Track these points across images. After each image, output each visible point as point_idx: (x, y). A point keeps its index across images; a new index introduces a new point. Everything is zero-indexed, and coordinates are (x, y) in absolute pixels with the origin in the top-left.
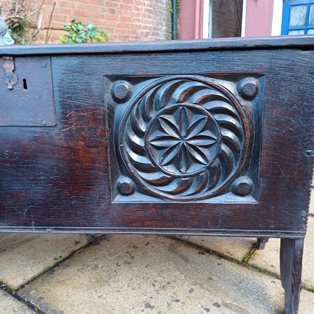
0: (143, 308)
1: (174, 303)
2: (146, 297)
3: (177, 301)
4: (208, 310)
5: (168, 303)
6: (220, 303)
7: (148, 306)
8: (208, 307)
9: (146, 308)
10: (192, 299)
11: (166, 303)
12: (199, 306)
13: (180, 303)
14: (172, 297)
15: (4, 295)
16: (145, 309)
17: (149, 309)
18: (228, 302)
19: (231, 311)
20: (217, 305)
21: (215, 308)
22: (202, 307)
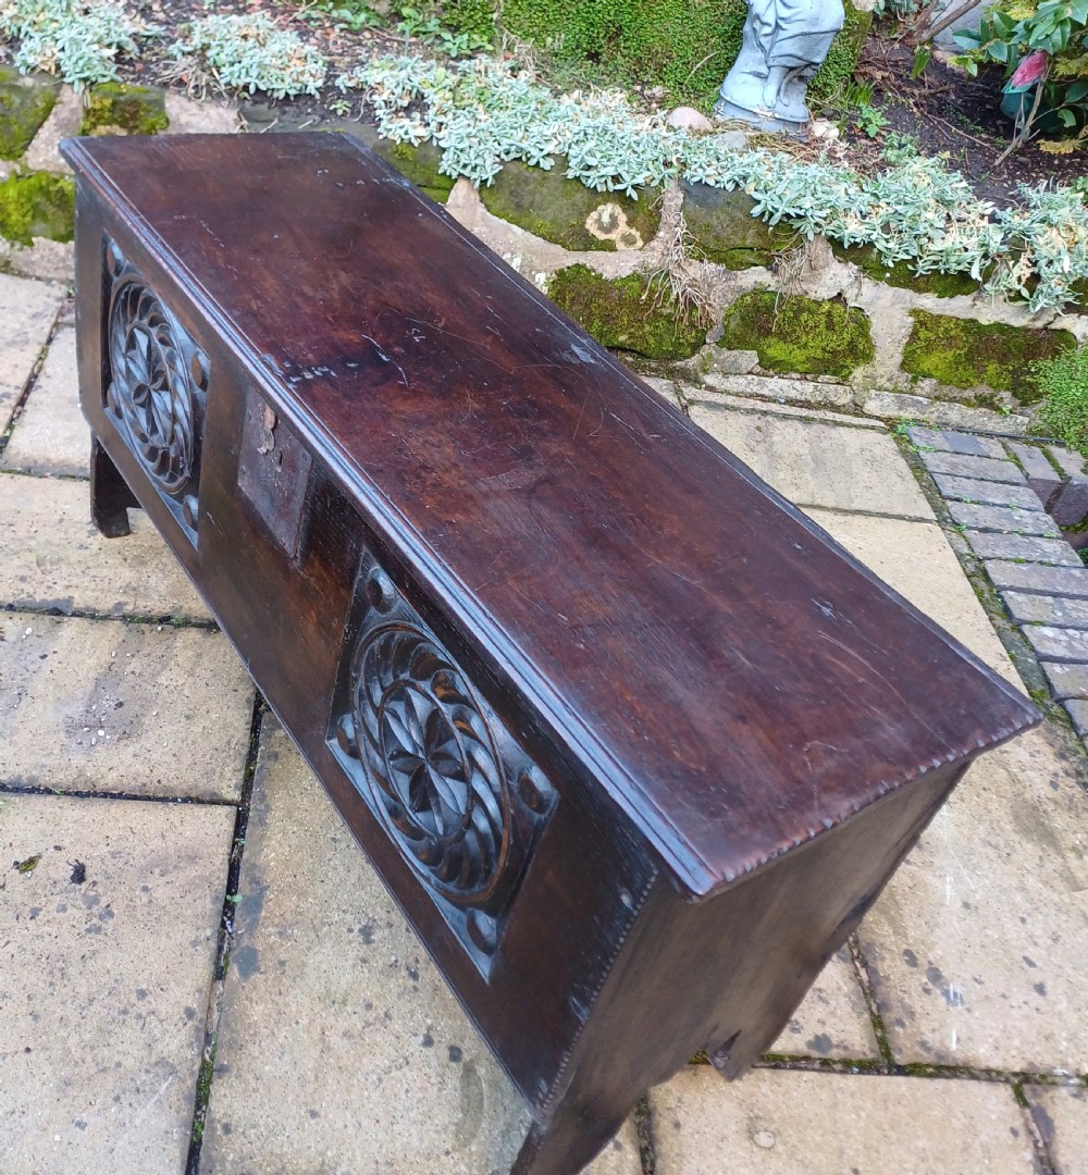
0: (357, 928)
1: (404, 973)
2: (384, 915)
3: (414, 976)
4: (428, 1042)
5: (396, 961)
6: (466, 1057)
7: (366, 933)
8: (435, 1039)
9: (360, 930)
10: (437, 999)
11: (393, 958)
12: (429, 1021)
13: (411, 982)
14: (417, 961)
15: (248, 700)
16: (356, 931)
17: (360, 939)
18: (481, 1071)
19: (459, 1089)
20: (455, 1054)
21: (447, 1053)
22: (429, 1028)
